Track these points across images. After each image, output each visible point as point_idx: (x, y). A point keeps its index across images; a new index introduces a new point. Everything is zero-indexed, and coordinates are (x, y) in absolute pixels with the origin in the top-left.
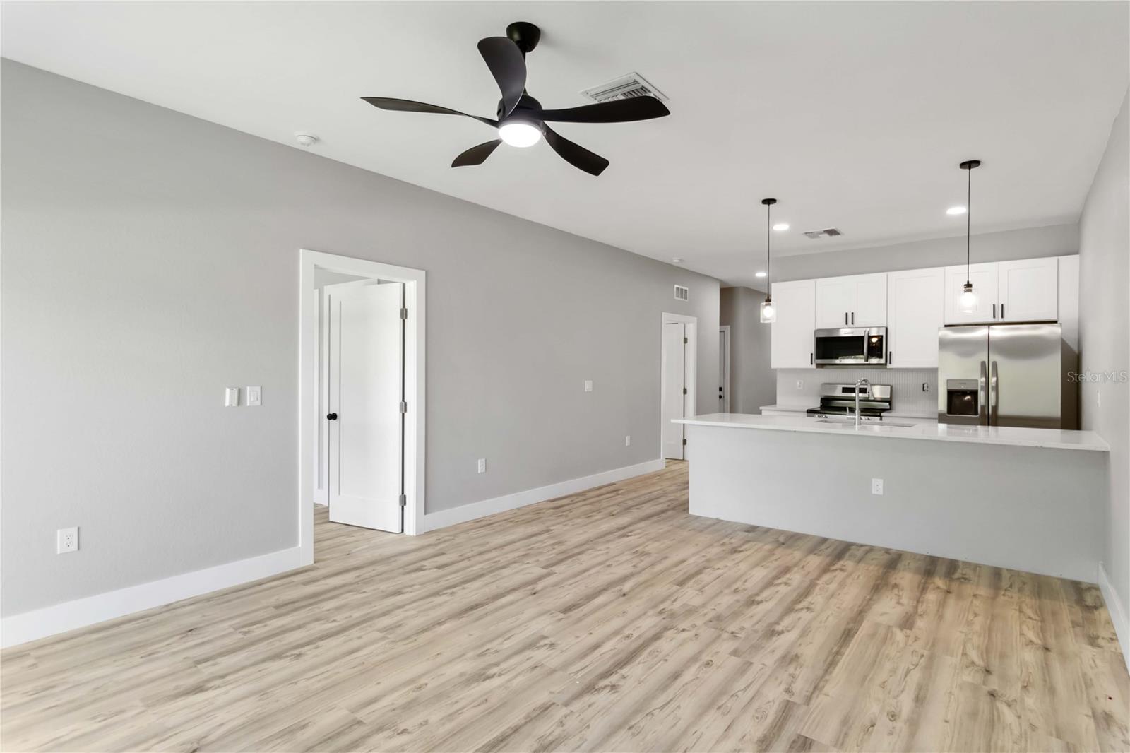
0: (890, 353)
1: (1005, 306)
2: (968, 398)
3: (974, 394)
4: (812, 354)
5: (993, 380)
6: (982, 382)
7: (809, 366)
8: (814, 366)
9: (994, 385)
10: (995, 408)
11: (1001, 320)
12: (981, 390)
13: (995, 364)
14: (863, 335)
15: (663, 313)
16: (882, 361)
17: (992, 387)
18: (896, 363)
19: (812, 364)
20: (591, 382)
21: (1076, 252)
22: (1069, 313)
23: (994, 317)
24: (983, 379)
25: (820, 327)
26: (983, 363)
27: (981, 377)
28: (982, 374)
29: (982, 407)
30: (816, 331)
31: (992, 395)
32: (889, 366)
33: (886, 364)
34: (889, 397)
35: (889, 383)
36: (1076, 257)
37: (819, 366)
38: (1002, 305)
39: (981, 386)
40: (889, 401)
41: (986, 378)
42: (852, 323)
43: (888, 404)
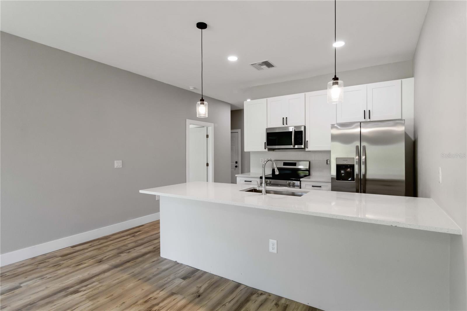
0: (307, 141)
1: (370, 111)
2: (349, 170)
3: (352, 167)
4: (265, 143)
5: (363, 158)
6: (356, 159)
7: (264, 150)
8: (267, 150)
9: (364, 161)
10: (365, 175)
11: (368, 120)
12: (356, 164)
13: (364, 148)
14: (292, 131)
15: (187, 120)
16: (303, 146)
17: (363, 162)
18: (311, 147)
19: (265, 149)
20: (121, 161)
21: (412, 76)
22: (409, 115)
23: (365, 118)
24: (357, 157)
25: (269, 126)
26: (357, 147)
27: (356, 156)
28: (356, 154)
29: (357, 174)
30: (267, 129)
31: (363, 167)
32: (307, 150)
33: (304, 148)
34: (308, 168)
35: (307, 160)
36: (412, 79)
37: (269, 150)
38: (369, 111)
39: (356, 162)
40: (309, 170)
41: (359, 157)
42: (286, 124)
43: (308, 172)
